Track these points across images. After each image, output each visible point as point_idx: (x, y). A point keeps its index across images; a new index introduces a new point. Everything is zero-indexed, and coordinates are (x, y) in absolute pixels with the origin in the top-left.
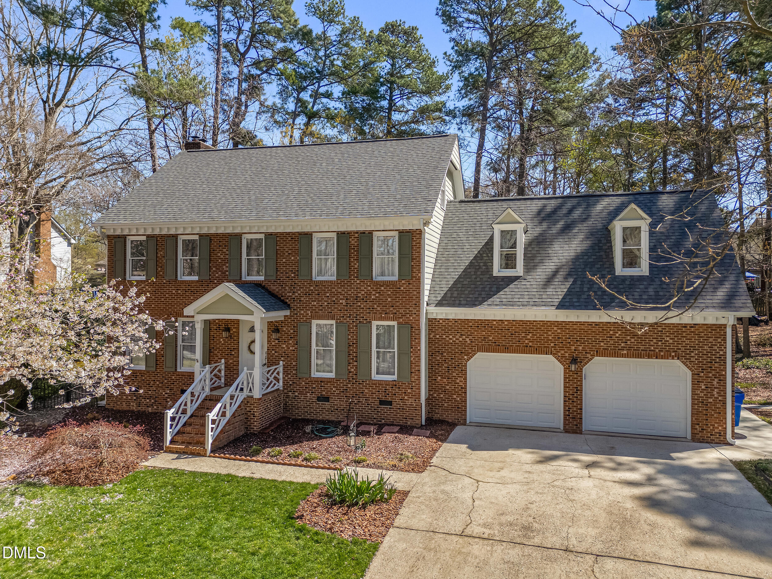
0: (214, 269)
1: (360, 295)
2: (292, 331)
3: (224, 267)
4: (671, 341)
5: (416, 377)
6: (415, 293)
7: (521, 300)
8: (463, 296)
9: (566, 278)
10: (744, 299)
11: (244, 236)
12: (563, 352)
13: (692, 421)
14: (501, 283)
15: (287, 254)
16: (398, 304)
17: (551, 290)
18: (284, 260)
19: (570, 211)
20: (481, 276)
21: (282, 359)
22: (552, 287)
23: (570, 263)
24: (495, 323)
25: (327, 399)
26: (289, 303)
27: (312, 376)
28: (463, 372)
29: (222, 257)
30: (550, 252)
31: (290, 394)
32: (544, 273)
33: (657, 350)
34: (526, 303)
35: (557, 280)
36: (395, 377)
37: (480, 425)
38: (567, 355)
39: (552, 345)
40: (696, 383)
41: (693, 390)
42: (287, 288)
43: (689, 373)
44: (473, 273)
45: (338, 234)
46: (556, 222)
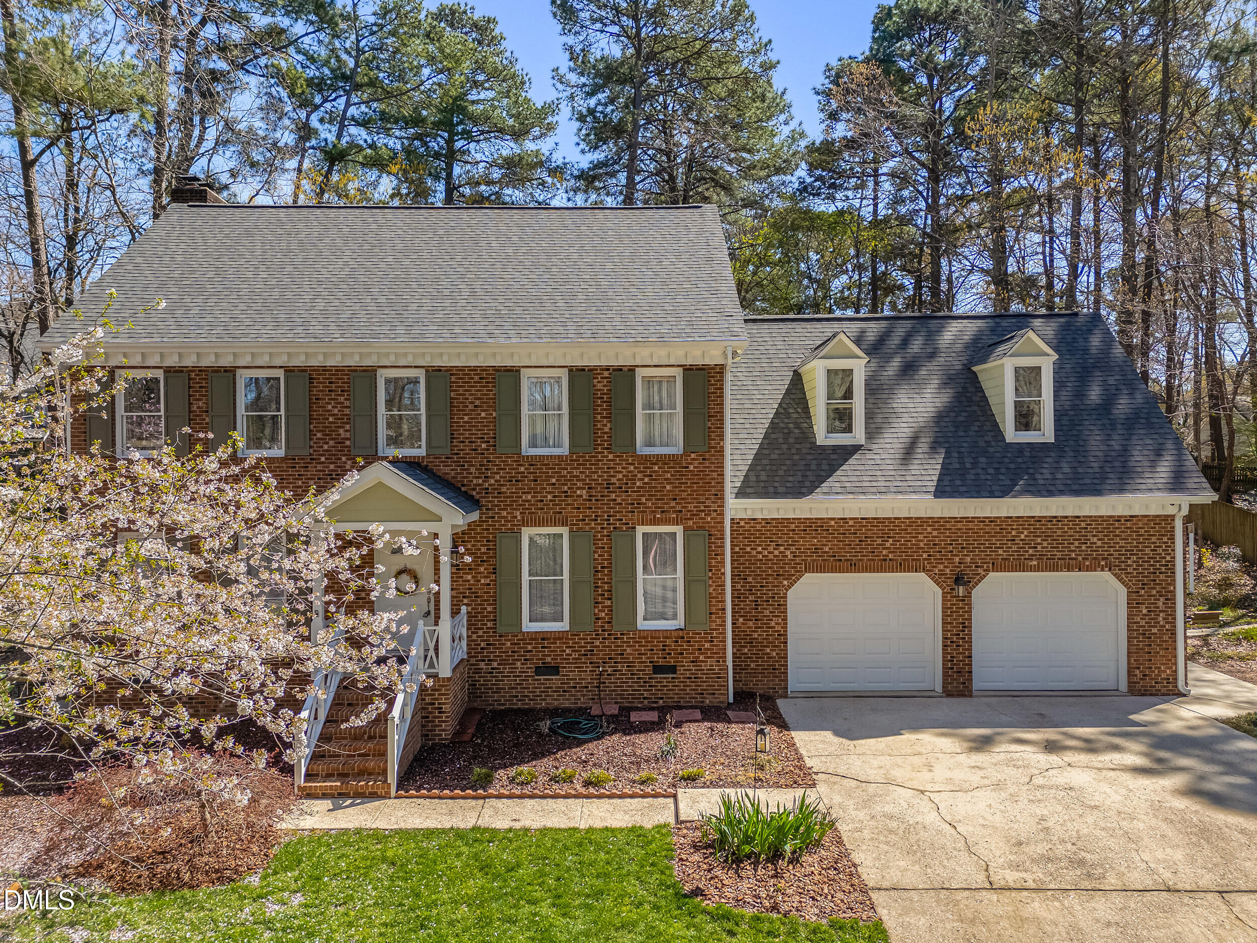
0: (319, 435)
1: (613, 480)
2: (483, 549)
3: (341, 431)
4: (1099, 543)
5: (719, 621)
6: (715, 475)
7: (875, 484)
8: (777, 479)
9: (934, 447)
10: (1197, 479)
11: (380, 372)
12: (941, 567)
13: (1129, 663)
14: (833, 457)
15: (471, 407)
16: (684, 495)
17: (916, 467)
18: (466, 418)
19: (905, 342)
20: (798, 446)
21: (466, 601)
22: (916, 462)
23: (932, 424)
24: (833, 523)
25: (555, 670)
26: (477, 497)
27: (524, 629)
28: (782, 608)
29: (336, 411)
30: (895, 405)
31: (482, 665)
32: (896, 440)
33: (1080, 558)
34: (883, 490)
35: (920, 451)
36: (679, 622)
37: (810, 695)
38: (948, 571)
39: (925, 556)
40: (1133, 604)
41: (1130, 617)
42: (473, 470)
43: (1123, 591)
44: (781, 441)
45: (570, 371)
46: (888, 359)
